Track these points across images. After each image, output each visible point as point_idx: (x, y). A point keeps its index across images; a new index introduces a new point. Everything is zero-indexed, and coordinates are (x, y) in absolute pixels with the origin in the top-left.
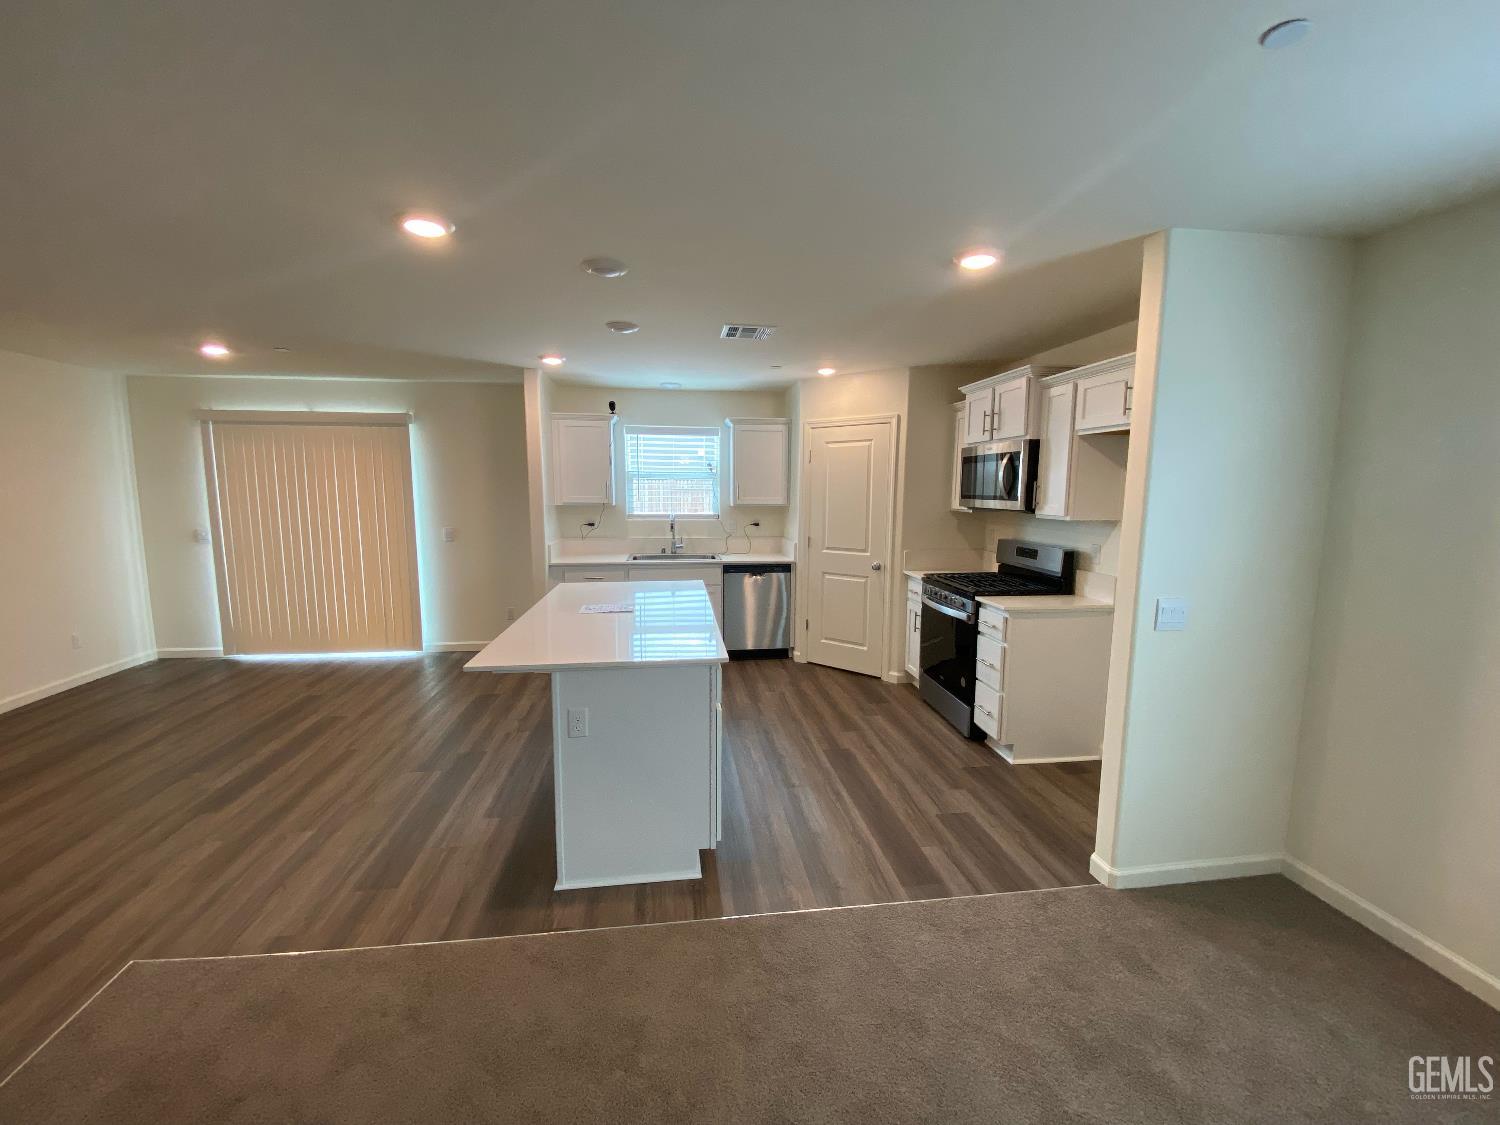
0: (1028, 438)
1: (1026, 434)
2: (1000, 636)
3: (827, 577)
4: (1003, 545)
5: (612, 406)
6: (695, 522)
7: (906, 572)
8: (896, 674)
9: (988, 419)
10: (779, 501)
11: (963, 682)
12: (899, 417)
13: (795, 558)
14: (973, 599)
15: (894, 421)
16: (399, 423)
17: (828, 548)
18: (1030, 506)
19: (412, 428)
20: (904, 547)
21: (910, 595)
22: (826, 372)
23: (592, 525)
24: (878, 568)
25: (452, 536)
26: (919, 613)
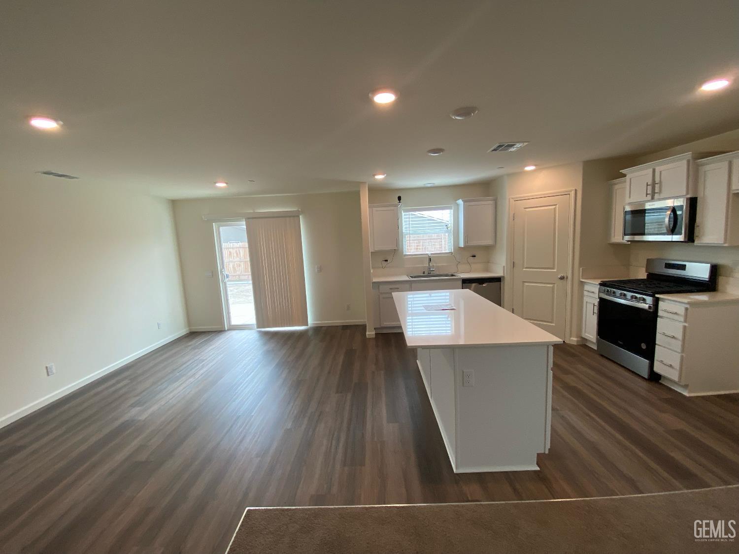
0: (689, 196)
1: (687, 193)
2: (682, 319)
3: (526, 284)
4: (649, 262)
5: (399, 198)
6: (440, 257)
7: (581, 280)
8: (575, 339)
9: (650, 188)
10: (489, 242)
11: (644, 346)
12: (576, 190)
13: (504, 273)
14: (653, 296)
15: (573, 193)
16: (295, 216)
17: (526, 268)
18: (691, 237)
19: (300, 216)
20: (581, 265)
21: (586, 293)
22: (529, 168)
23: (386, 261)
24: (562, 278)
25: (320, 269)
26: (596, 304)
